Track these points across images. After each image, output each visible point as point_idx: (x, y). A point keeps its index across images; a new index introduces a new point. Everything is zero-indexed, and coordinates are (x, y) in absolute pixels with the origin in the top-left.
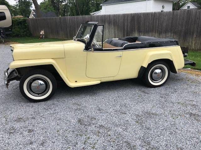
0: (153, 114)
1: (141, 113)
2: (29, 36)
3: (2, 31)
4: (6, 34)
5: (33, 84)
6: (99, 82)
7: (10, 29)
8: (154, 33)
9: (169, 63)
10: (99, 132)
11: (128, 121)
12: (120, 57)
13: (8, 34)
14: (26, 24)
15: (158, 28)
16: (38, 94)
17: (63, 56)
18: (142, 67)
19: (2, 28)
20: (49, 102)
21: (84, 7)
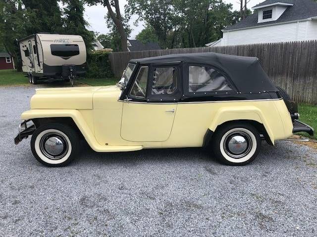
0: (195, 206)
1: (178, 201)
2: (110, 77)
3: (72, 70)
4: (78, 74)
5: (48, 142)
6: (139, 148)
7: (83, 68)
8: (285, 78)
9: (257, 127)
10: (96, 218)
11: (148, 210)
12: (173, 112)
13: (80, 74)
14: (108, 61)
15: (292, 69)
16: (54, 156)
17: (91, 106)
18: (209, 131)
19: (72, 66)
20: (66, 169)
21: (203, 34)
